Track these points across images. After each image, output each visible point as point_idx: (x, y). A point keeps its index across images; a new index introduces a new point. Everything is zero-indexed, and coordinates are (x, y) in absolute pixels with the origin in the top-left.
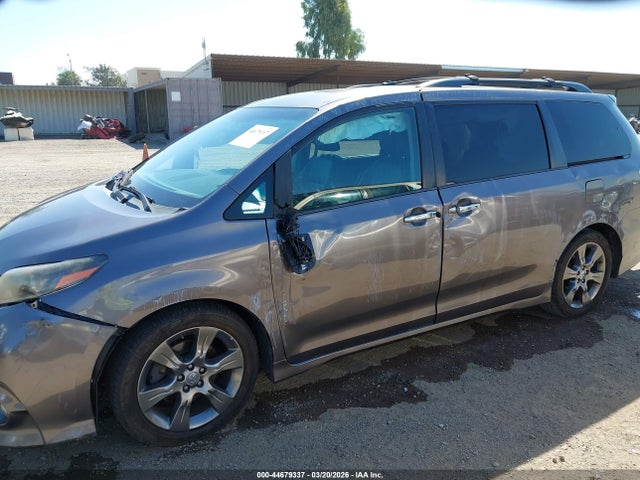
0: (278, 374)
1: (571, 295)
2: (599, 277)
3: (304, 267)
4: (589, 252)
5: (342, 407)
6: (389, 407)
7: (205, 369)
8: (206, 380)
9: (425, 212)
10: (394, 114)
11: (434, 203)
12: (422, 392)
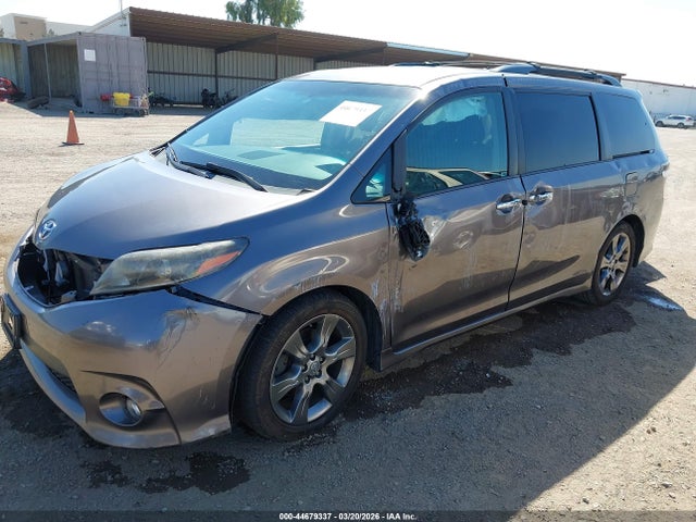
0: (383, 362)
1: (604, 283)
2: (623, 266)
3: (420, 254)
4: (621, 241)
5: (437, 393)
6: (482, 392)
7: (324, 358)
8: (324, 370)
9: (512, 199)
10: (480, 98)
11: (519, 191)
12: (504, 378)
